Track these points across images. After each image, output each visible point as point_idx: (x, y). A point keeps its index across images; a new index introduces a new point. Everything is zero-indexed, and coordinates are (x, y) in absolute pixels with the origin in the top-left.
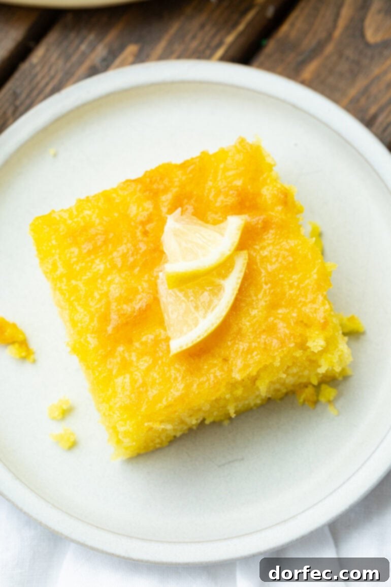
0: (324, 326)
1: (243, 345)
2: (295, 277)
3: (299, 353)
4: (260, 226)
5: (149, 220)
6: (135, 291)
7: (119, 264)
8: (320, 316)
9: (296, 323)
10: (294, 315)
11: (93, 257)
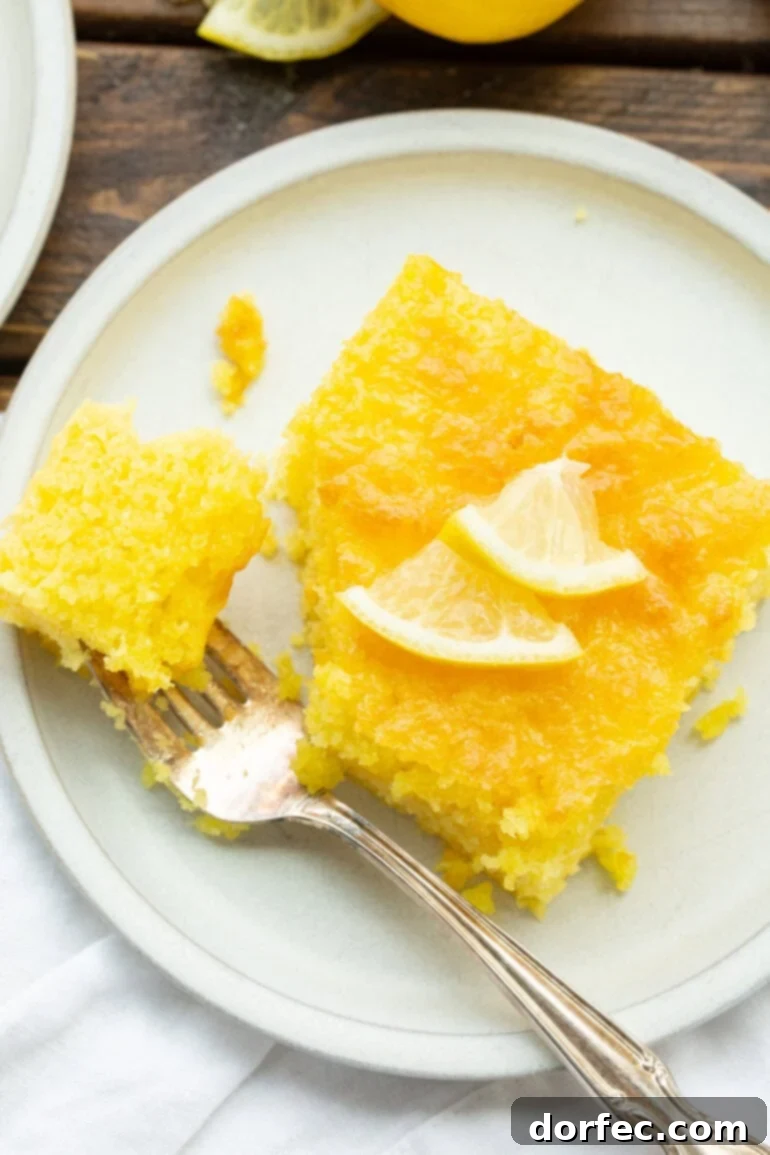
0: (554, 817)
1: (433, 711)
2: (605, 720)
3: (485, 807)
4: (650, 609)
5: (540, 432)
6: (408, 486)
7: (434, 435)
8: (565, 800)
9: (530, 772)
10: (542, 759)
11: (419, 384)
